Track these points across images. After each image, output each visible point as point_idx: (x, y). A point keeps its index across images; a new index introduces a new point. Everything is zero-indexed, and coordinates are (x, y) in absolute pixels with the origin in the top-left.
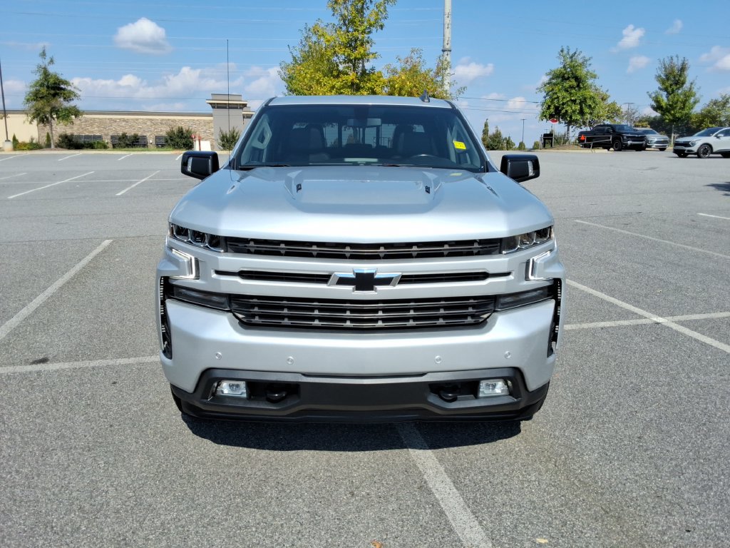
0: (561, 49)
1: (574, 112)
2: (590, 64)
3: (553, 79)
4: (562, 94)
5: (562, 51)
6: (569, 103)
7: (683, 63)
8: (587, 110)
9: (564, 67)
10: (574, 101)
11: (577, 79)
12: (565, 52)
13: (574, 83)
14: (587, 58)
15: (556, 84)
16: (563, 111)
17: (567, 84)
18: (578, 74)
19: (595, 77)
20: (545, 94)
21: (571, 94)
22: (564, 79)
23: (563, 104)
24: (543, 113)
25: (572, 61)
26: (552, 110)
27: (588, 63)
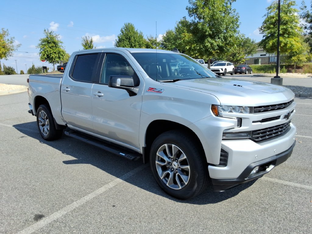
0: (44, 30)
1: (56, 57)
2: (59, 37)
3: (43, 42)
4: (49, 49)
5: (45, 30)
6: (53, 53)
7: (91, 39)
8: (61, 57)
9: (47, 37)
10: (55, 53)
11: (54, 43)
12: (47, 31)
13: (53, 44)
14: (57, 34)
15: (45, 45)
16: (51, 57)
17: (50, 45)
18: (55, 41)
19: (62, 43)
20: (40, 49)
21: (53, 49)
22: (48, 43)
23: (50, 54)
24: (42, 57)
25: (50, 35)
26: (46, 56)
27: (58, 36)
